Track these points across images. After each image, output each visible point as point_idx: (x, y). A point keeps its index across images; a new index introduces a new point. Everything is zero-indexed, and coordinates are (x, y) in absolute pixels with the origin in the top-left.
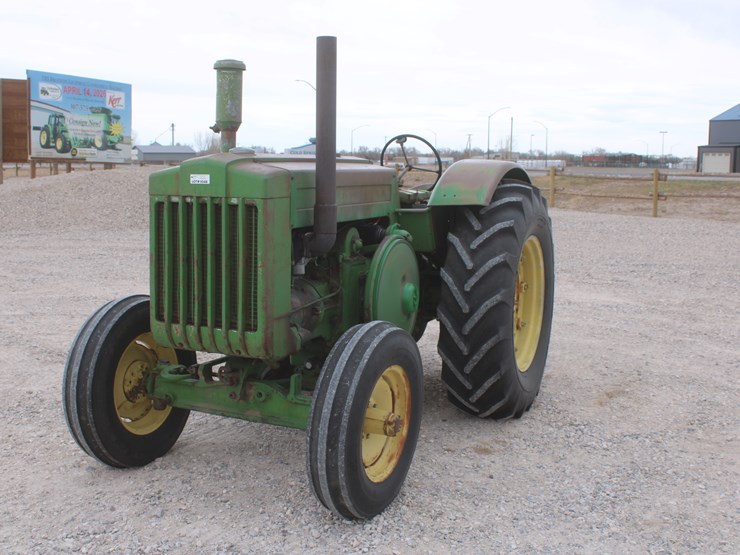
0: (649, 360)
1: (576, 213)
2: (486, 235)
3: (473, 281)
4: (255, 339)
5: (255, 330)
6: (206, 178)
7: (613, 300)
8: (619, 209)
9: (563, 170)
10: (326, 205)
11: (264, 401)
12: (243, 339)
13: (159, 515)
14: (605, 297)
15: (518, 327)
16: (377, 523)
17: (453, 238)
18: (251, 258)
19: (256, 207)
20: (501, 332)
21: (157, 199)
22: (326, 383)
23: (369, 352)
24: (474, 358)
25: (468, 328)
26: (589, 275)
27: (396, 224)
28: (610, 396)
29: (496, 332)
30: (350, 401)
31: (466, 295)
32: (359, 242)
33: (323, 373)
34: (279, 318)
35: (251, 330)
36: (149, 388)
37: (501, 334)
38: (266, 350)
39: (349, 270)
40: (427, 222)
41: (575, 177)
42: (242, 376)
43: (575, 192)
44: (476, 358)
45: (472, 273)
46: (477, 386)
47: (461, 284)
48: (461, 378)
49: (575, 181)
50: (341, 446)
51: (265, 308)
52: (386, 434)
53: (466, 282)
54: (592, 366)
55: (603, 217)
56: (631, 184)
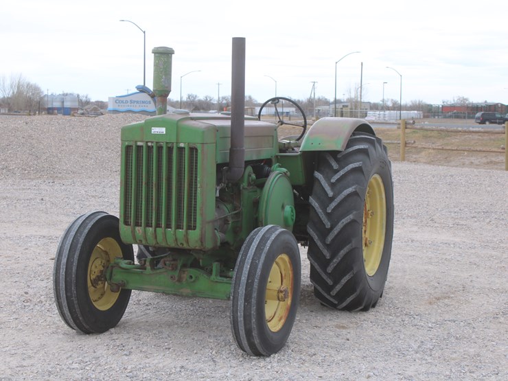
0: (474, 279)
1: (427, 167)
2: (342, 173)
3: (333, 205)
4: (194, 235)
5: (194, 229)
6: (163, 130)
7: (451, 239)
8: (472, 163)
9: (414, 123)
10: (238, 148)
11: (194, 281)
12: (186, 235)
13: (128, 354)
14: (445, 236)
15: (366, 245)
16: (274, 358)
17: (318, 175)
18: (192, 182)
19: (196, 149)
20: (353, 242)
21: (127, 143)
22: (243, 262)
23: (269, 242)
24: (334, 261)
25: (329, 239)
26: (432, 220)
27: (278, 164)
28: (438, 299)
29: (350, 242)
30: (259, 272)
31: (328, 215)
32: (254, 176)
33: (240, 256)
34: (209, 222)
35: (191, 229)
36: (108, 277)
37: (354, 243)
38: (202, 242)
39: (247, 195)
40: (300, 163)
41: (427, 130)
42: (179, 264)
43: (427, 145)
44: (336, 261)
45: (332, 199)
46: (336, 282)
47: (324, 208)
48: (324, 276)
49: (427, 134)
50: (254, 301)
51: (202, 215)
52: (279, 299)
53: (328, 206)
54: (426, 283)
55: (453, 171)
56: (486, 137)
